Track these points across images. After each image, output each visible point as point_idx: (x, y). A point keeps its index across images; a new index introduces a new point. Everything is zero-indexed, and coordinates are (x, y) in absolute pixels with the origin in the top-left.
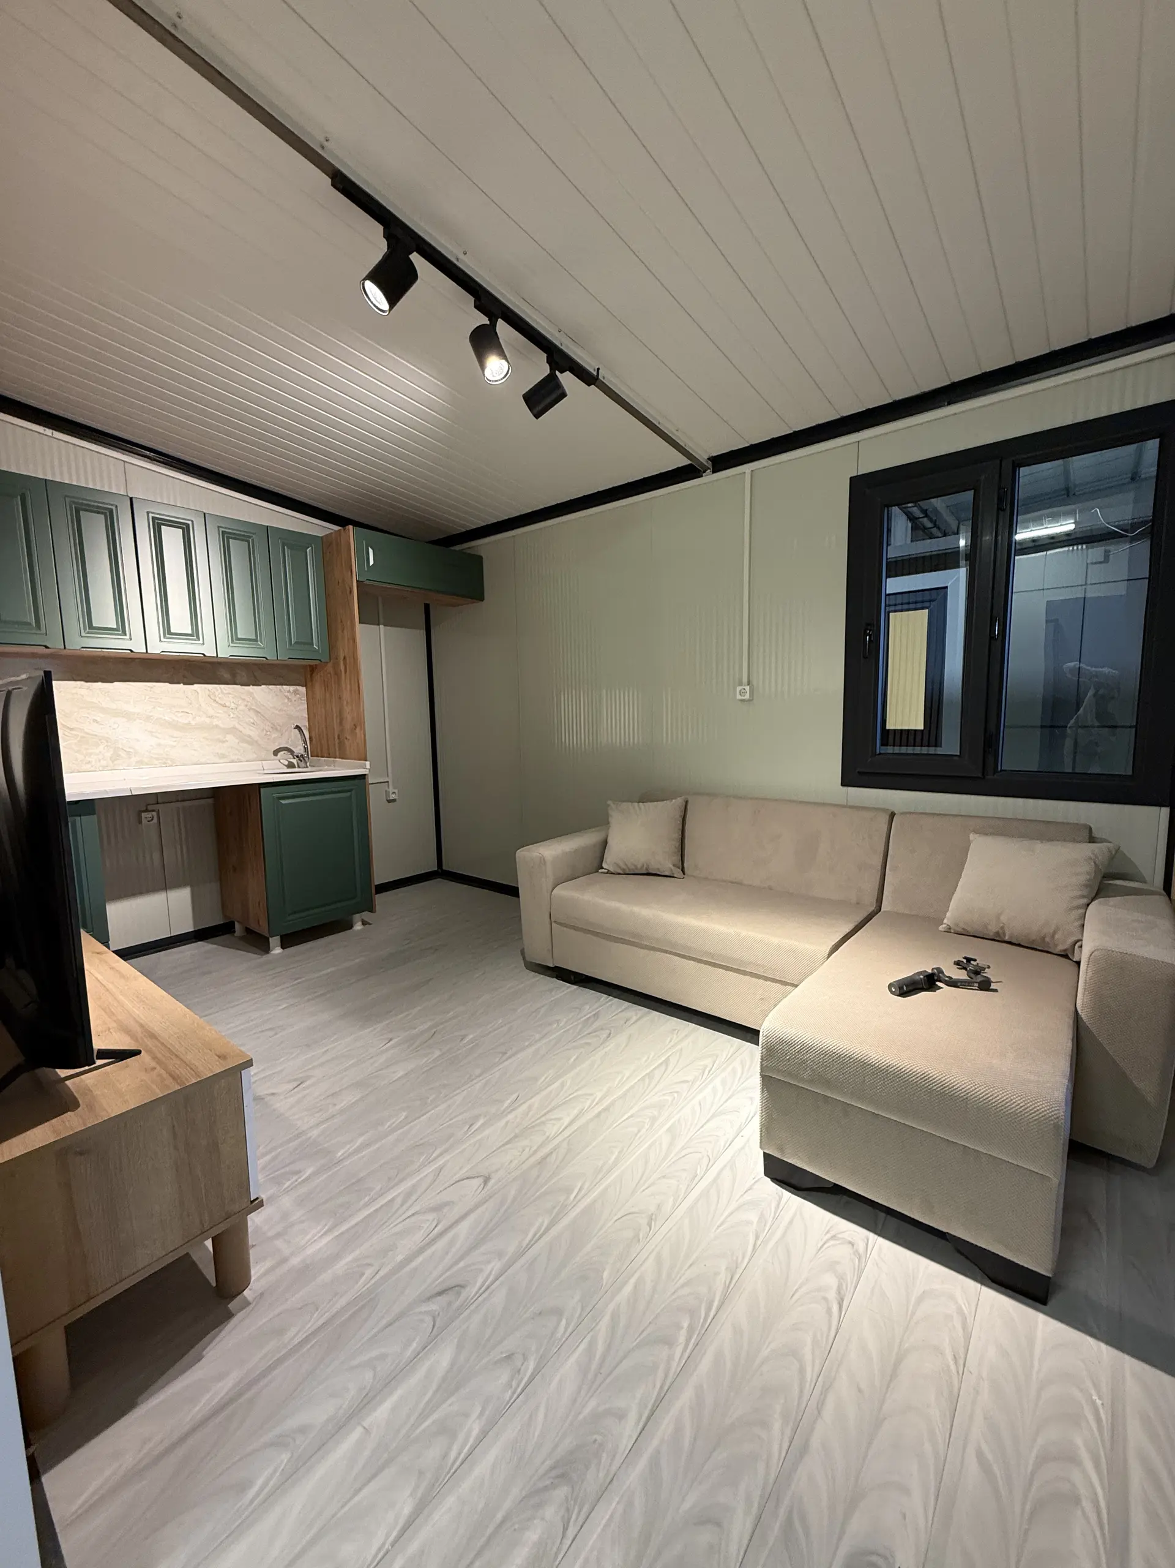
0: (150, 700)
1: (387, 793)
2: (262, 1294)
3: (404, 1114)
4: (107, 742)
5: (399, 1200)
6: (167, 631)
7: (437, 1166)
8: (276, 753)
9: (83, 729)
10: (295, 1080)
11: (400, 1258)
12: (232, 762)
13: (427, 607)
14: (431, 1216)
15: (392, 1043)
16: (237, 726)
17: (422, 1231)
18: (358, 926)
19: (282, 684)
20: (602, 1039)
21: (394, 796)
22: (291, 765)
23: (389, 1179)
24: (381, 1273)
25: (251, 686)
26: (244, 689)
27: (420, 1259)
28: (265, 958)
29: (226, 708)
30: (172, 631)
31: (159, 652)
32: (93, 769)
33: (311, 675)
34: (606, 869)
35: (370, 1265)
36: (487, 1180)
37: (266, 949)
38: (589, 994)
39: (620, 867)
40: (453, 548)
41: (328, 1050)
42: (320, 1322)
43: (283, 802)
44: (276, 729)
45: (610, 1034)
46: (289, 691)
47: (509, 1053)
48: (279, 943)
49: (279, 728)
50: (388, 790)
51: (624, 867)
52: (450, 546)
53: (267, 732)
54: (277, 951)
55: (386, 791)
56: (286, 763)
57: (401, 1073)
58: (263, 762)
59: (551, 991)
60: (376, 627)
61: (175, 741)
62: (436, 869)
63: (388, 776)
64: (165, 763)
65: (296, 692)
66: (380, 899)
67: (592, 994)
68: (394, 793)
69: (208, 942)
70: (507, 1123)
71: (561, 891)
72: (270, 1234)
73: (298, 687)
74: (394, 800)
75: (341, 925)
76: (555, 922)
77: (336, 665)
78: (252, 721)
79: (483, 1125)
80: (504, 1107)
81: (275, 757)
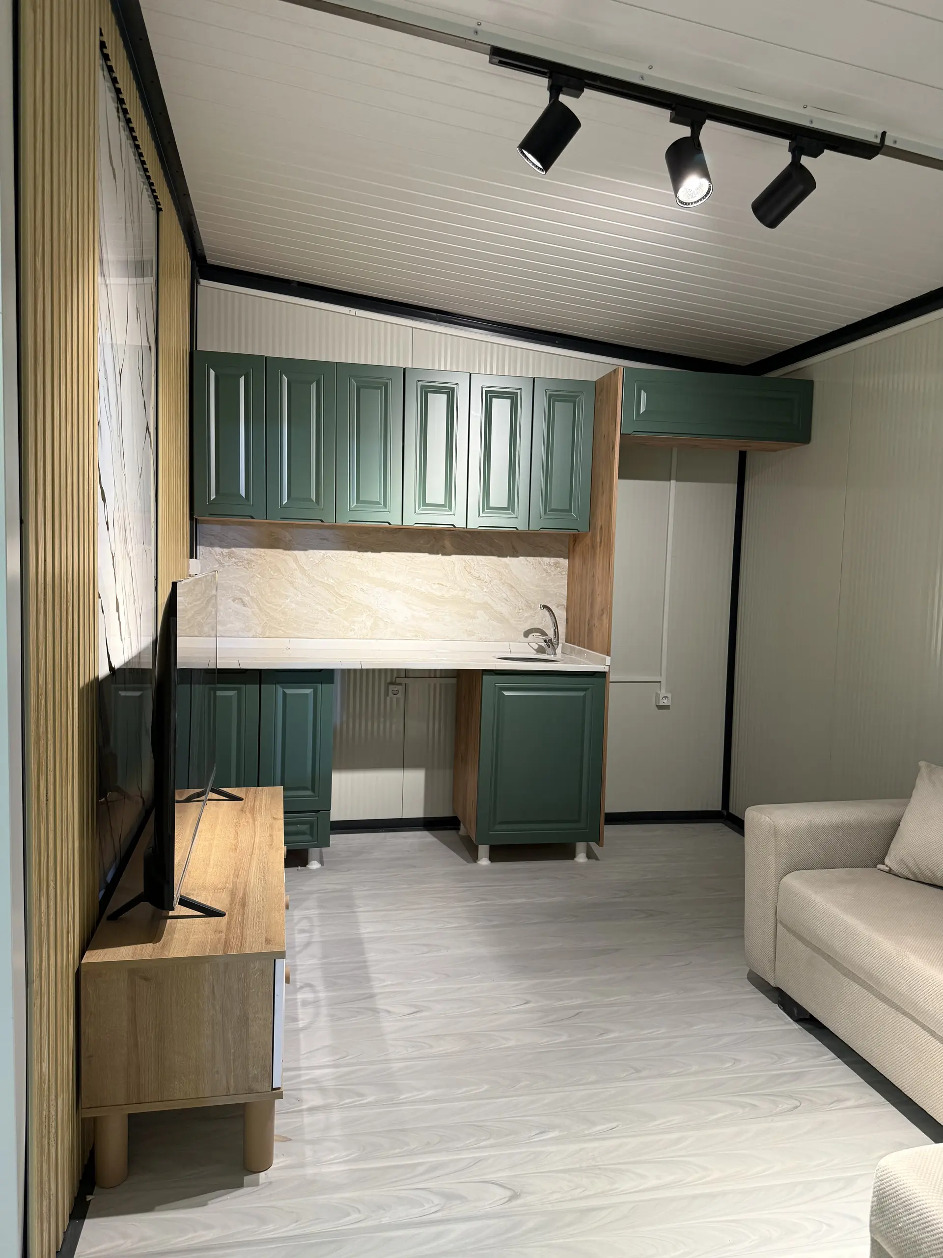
0: (410, 570)
1: (657, 695)
2: (270, 1183)
3: (486, 1087)
4: (370, 611)
5: (421, 1169)
6: (423, 501)
7: (477, 1155)
8: (527, 634)
9: (352, 597)
10: (415, 1006)
11: (385, 1220)
12: (481, 640)
13: (743, 456)
14: (436, 1200)
15: (527, 1006)
16: (490, 602)
17: (421, 1209)
18: (581, 858)
19: (541, 556)
20: (778, 1109)
21: (665, 701)
22: (541, 650)
23: (428, 1143)
24: (363, 1225)
25: (508, 558)
26: (500, 560)
27: (401, 1233)
28: (471, 866)
29: (480, 581)
30: (427, 502)
31: (412, 525)
32: (355, 637)
33: (574, 545)
34: (887, 866)
35: (359, 1211)
36: (515, 1196)
37: (474, 857)
38: (812, 1043)
39: (908, 867)
40: (766, 376)
41: (462, 988)
42: (291, 1234)
43: (506, 693)
44: (530, 607)
45: (796, 1107)
46: (549, 564)
47: (644, 1074)
48: (488, 854)
49: (533, 605)
50: (659, 692)
51: (916, 870)
52: (764, 374)
53: (519, 610)
54: (484, 862)
55: (657, 693)
56: (536, 647)
57: (512, 1043)
58: (510, 643)
59: (759, 1018)
60: (667, 483)
61: (428, 614)
62: (720, 809)
63: (661, 675)
64: (416, 636)
65: (556, 565)
66: (610, 832)
67: (816, 1045)
68: (665, 697)
69: (431, 834)
70: (581, 1150)
71: (793, 881)
72: (307, 1137)
73: (559, 559)
74: (666, 707)
75: (565, 852)
76: (781, 922)
77: (594, 536)
78: (505, 596)
79: (552, 1139)
80: (590, 1131)
81: (526, 639)
